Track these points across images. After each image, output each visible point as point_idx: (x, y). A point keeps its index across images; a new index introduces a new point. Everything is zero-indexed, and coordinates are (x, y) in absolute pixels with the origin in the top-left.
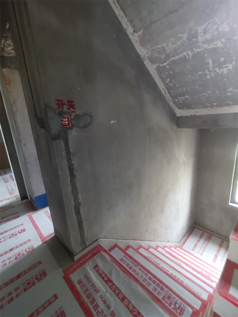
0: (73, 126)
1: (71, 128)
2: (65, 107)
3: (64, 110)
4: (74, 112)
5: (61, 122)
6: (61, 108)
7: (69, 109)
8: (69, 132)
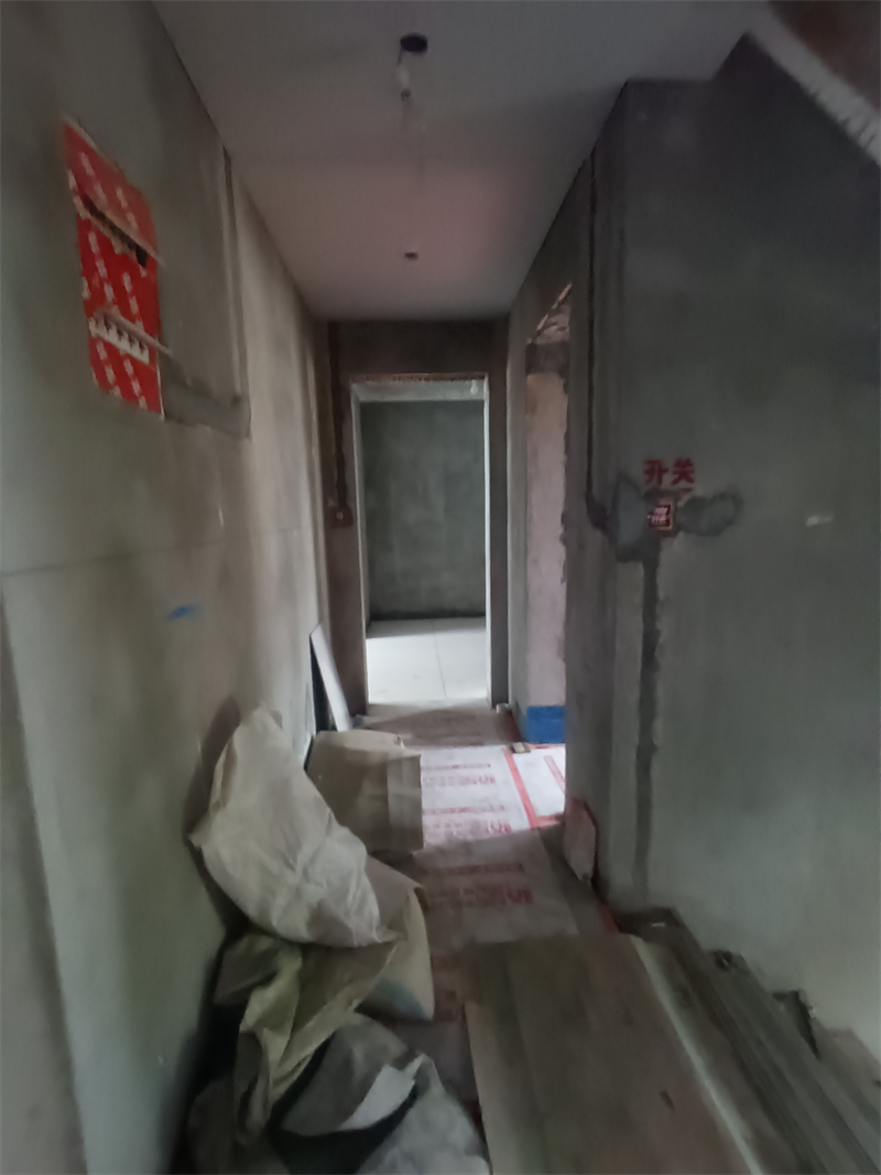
0: (678, 528)
1: (673, 534)
2: (668, 479)
3: (663, 486)
4: (689, 490)
5: (649, 517)
6: (654, 482)
7: (676, 482)
8: (665, 543)
